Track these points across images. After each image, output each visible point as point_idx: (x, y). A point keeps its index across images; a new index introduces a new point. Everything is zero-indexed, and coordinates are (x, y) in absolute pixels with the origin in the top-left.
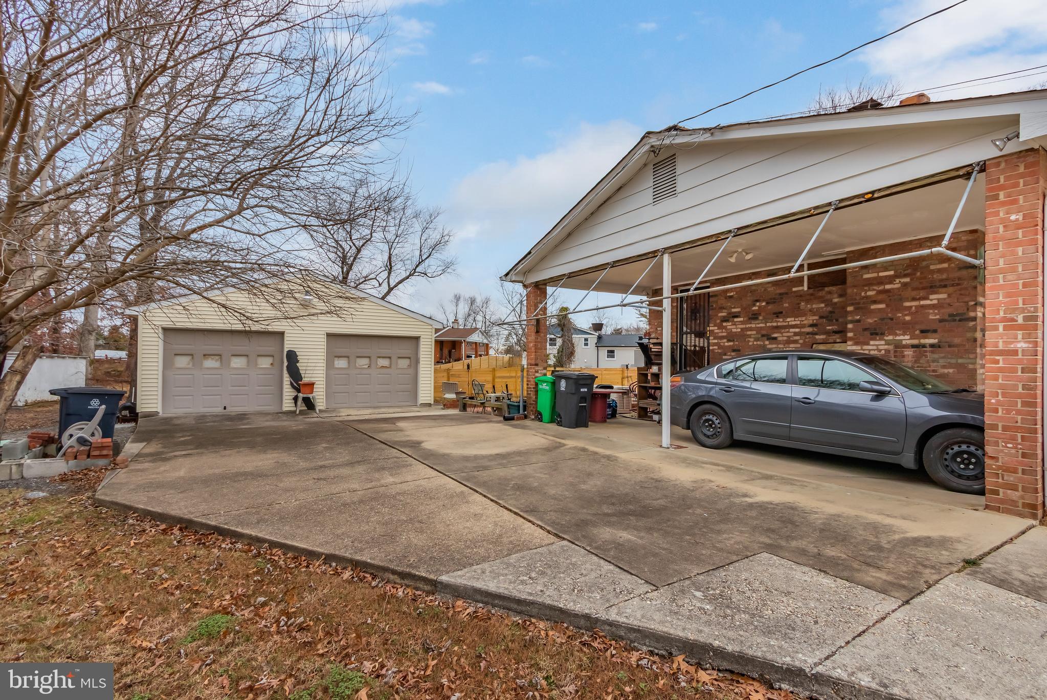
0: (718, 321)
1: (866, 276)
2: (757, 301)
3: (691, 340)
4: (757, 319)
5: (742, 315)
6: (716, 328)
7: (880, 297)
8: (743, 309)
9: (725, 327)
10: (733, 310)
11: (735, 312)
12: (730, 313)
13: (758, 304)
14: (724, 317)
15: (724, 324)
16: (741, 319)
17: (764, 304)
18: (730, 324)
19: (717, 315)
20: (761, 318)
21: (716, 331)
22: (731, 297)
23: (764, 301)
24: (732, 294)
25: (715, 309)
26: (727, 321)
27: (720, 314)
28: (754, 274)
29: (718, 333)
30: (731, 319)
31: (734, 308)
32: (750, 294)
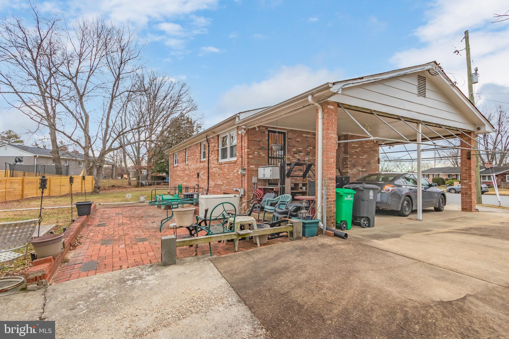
0: (292, 153)
1: (353, 145)
2: (309, 146)
3: (274, 162)
4: (309, 155)
5: (303, 152)
6: (291, 157)
7: (355, 153)
8: (304, 149)
9: (295, 157)
10: (300, 149)
11: (300, 150)
12: (298, 150)
13: (309, 147)
14: (295, 151)
15: (295, 155)
16: (303, 154)
17: (312, 148)
18: (298, 155)
19: (291, 150)
20: (311, 154)
21: (291, 158)
22: (298, 141)
23: (312, 146)
24: (298, 140)
25: (291, 146)
26: (296, 154)
27: (293, 150)
28: (308, 132)
29: (292, 160)
30: (298, 153)
31: (300, 147)
32: (306, 142)
